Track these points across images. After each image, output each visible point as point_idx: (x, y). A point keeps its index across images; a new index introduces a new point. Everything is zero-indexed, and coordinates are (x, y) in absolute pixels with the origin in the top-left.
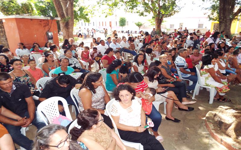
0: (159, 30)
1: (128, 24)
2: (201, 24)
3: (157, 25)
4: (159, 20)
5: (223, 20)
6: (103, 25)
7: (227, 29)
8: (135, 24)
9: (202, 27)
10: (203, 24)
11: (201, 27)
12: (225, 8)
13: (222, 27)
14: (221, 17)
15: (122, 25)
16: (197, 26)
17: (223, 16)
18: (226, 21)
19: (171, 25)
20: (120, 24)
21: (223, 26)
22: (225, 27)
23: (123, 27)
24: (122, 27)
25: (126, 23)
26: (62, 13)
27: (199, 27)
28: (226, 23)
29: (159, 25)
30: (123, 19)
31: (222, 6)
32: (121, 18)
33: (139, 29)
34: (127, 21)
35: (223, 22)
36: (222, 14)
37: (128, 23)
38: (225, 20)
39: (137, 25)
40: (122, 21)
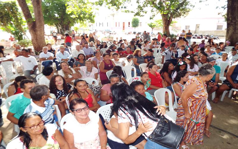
0: (167, 32)
2: (221, 26)
3: (164, 26)
4: (167, 21)
5: (232, 22)
6: (116, 26)
7: (236, 33)
8: (148, 25)
9: (222, 29)
10: (222, 26)
11: (220, 29)
12: (234, 6)
13: (230, 31)
14: (229, 18)
15: (135, 26)
16: (216, 27)
17: (232, 17)
18: (235, 23)
20: (133, 25)
21: (232, 29)
22: (233, 30)
23: (136, 28)
24: (134, 28)
25: (139, 24)
26: (27, 13)
27: (217, 29)
28: (235, 25)
29: (167, 27)
30: (136, 20)
31: (230, 4)
32: (134, 19)
33: (152, 30)
34: (140, 22)
35: (232, 25)
36: (230, 14)
37: (142, 24)
38: (235, 21)
39: (150, 26)
40: (134, 21)
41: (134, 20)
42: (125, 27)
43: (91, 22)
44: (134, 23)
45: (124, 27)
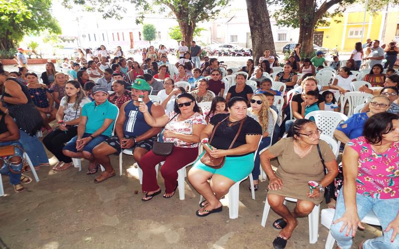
1: (160, 37)
2: (283, 34)
3: (184, 37)
4: (188, 28)
6: (119, 39)
9: (285, 40)
10: (286, 34)
11: (283, 40)
15: (149, 38)
19: (232, 37)
20: (145, 36)
23: (151, 42)
24: (149, 42)
25: (157, 35)
27: (279, 40)
30: (149, 28)
34: (157, 30)
37: (161, 34)
40: (147, 30)
41: (146, 28)
42: (134, 40)
43: (54, 32)
44: (148, 33)
45: (132, 41)
